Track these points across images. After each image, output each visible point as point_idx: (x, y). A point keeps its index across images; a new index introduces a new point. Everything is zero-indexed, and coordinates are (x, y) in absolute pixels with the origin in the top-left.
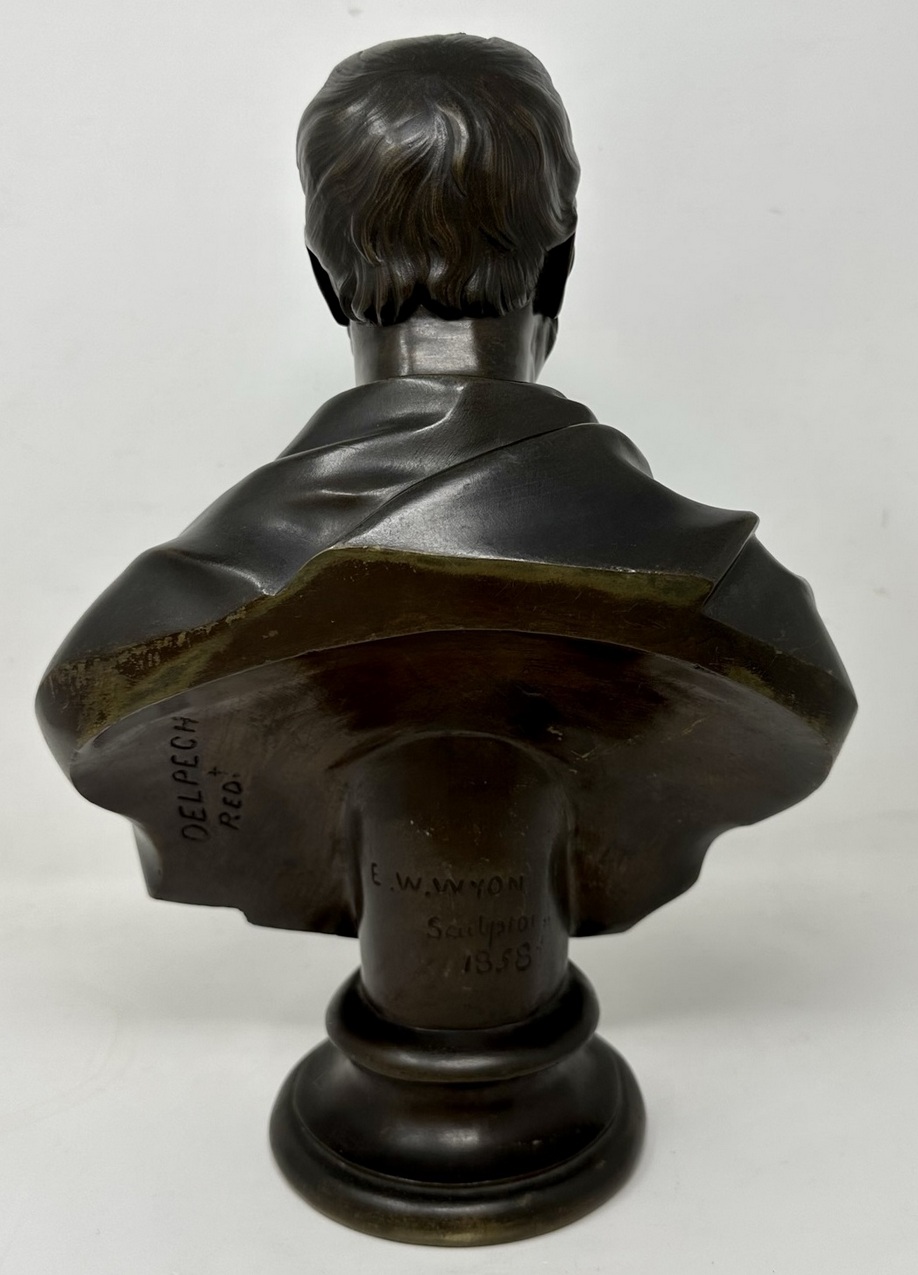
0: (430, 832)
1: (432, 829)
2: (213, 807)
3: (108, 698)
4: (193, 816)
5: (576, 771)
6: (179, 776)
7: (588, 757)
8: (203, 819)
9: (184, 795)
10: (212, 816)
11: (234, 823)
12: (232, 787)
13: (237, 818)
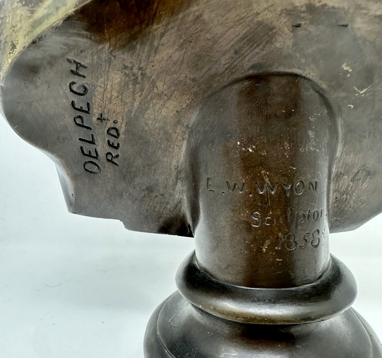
0: (252, 149)
1: (254, 147)
2: (102, 148)
3: (16, 29)
4: (90, 155)
5: (352, 106)
6: (79, 121)
7: (365, 93)
8: (96, 158)
9: (83, 138)
10: (102, 154)
11: (115, 160)
12: (113, 132)
13: (117, 156)
